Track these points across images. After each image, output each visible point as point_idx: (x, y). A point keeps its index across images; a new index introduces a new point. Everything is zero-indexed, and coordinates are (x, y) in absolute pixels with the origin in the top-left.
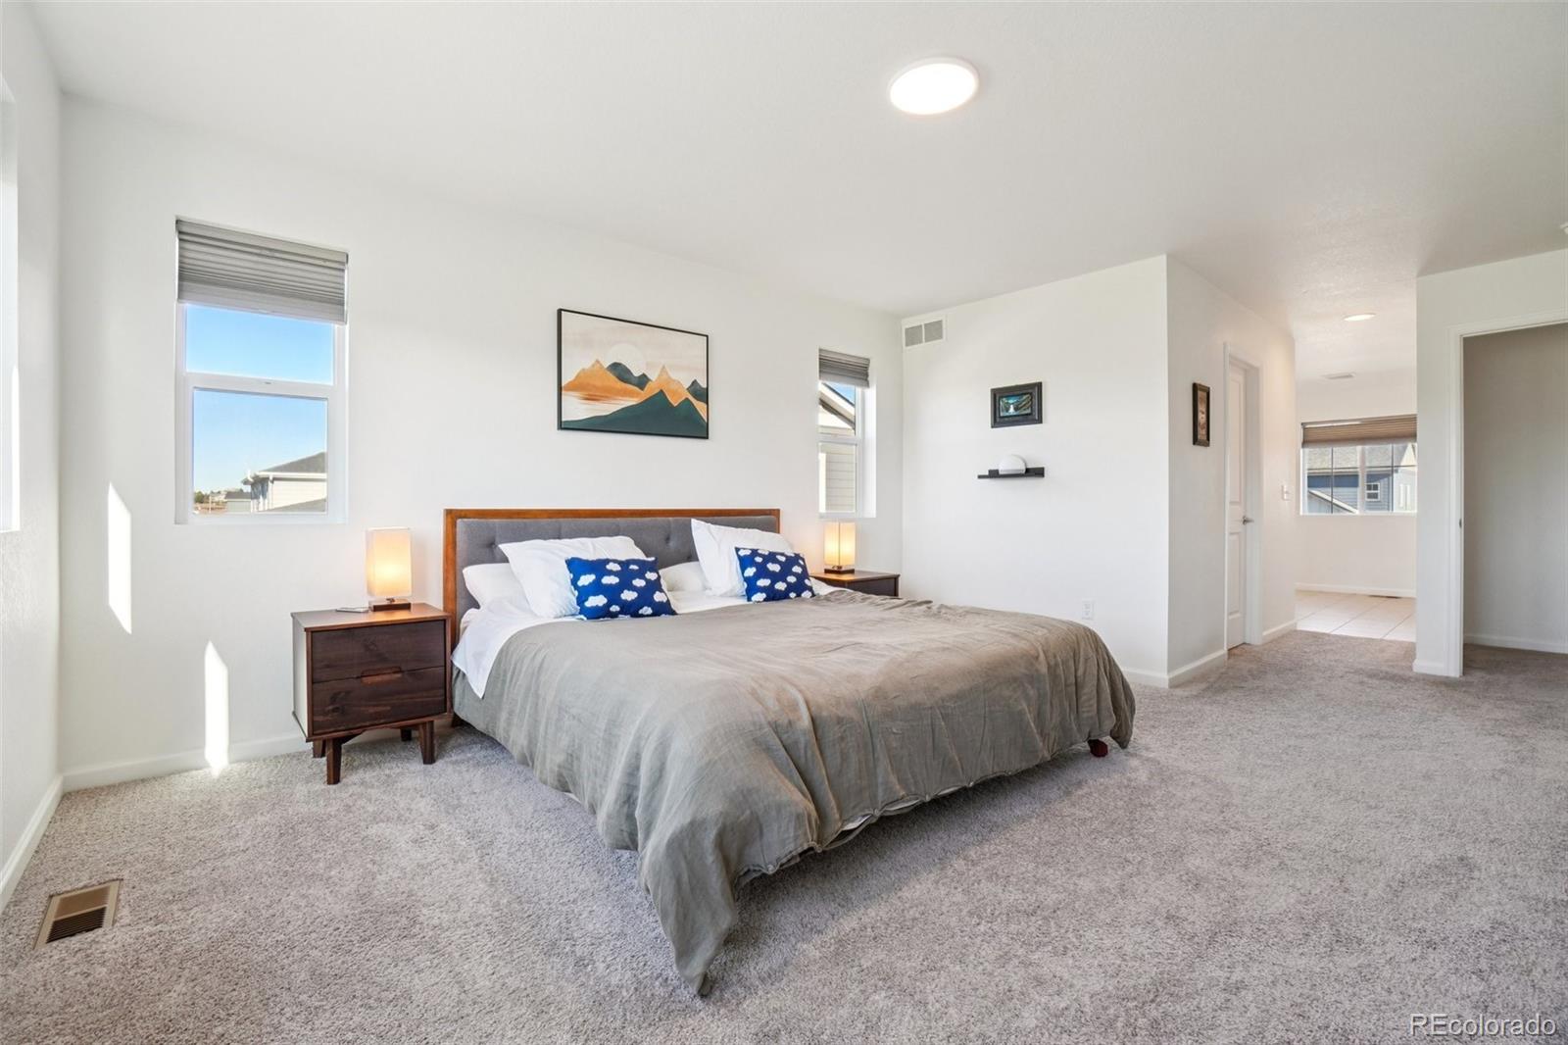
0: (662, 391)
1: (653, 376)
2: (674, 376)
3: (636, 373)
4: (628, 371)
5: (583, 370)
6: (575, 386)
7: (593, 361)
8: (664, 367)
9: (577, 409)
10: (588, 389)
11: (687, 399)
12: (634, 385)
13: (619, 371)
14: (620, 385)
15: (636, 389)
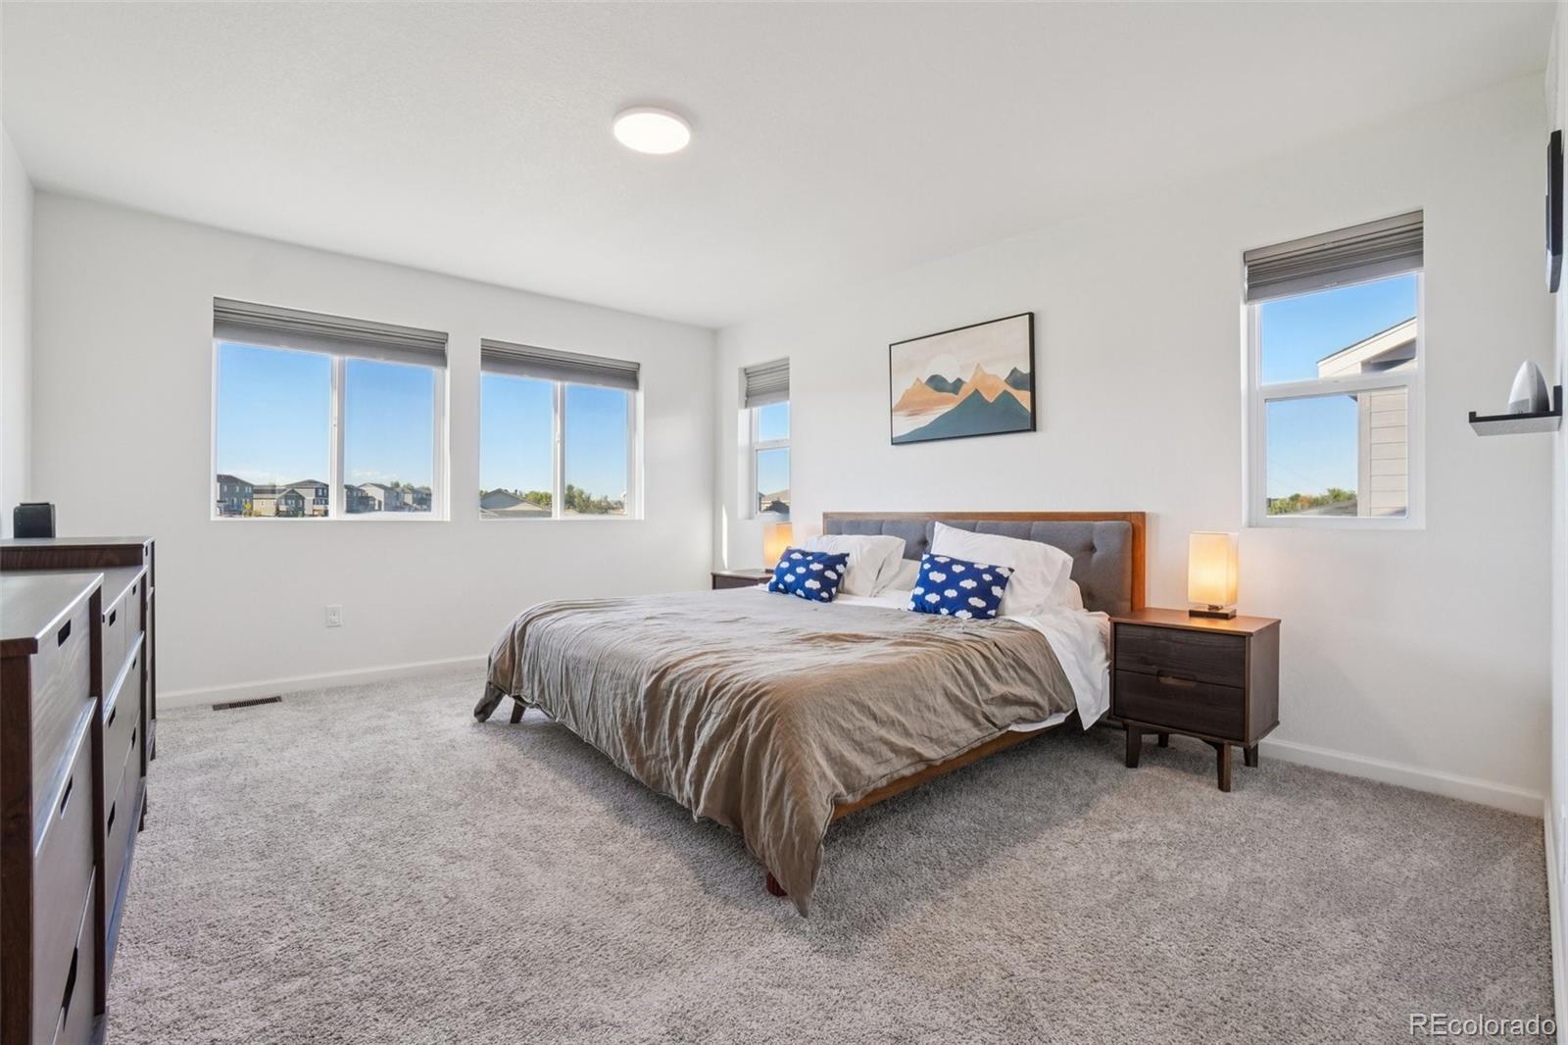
0: (977, 391)
1: (967, 378)
2: (989, 370)
3: (951, 380)
4: (944, 380)
5: (907, 391)
6: (902, 406)
7: (914, 380)
8: (978, 365)
9: (905, 426)
10: (910, 406)
11: (1005, 392)
12: (949, 392)
13: (937, 383)
14: (937, 395)
15: (951, 395)
